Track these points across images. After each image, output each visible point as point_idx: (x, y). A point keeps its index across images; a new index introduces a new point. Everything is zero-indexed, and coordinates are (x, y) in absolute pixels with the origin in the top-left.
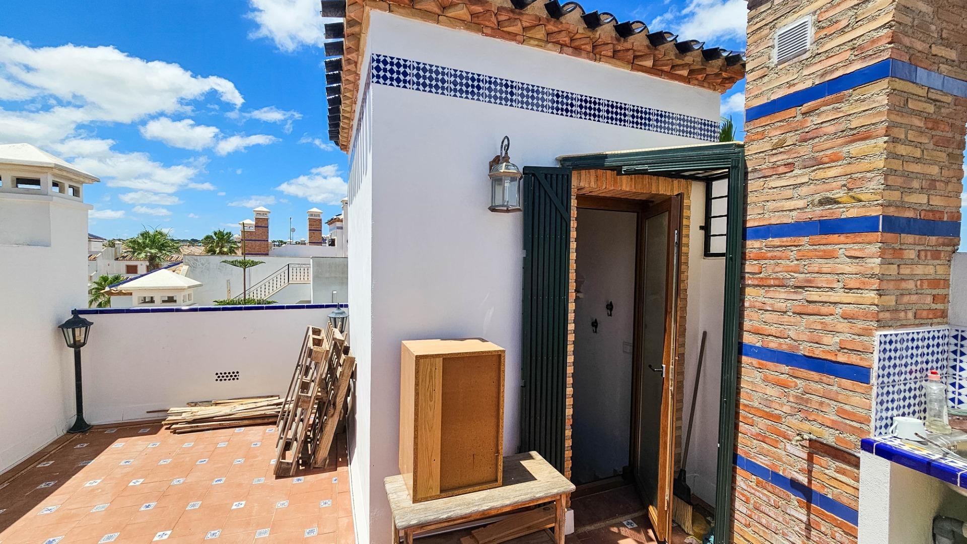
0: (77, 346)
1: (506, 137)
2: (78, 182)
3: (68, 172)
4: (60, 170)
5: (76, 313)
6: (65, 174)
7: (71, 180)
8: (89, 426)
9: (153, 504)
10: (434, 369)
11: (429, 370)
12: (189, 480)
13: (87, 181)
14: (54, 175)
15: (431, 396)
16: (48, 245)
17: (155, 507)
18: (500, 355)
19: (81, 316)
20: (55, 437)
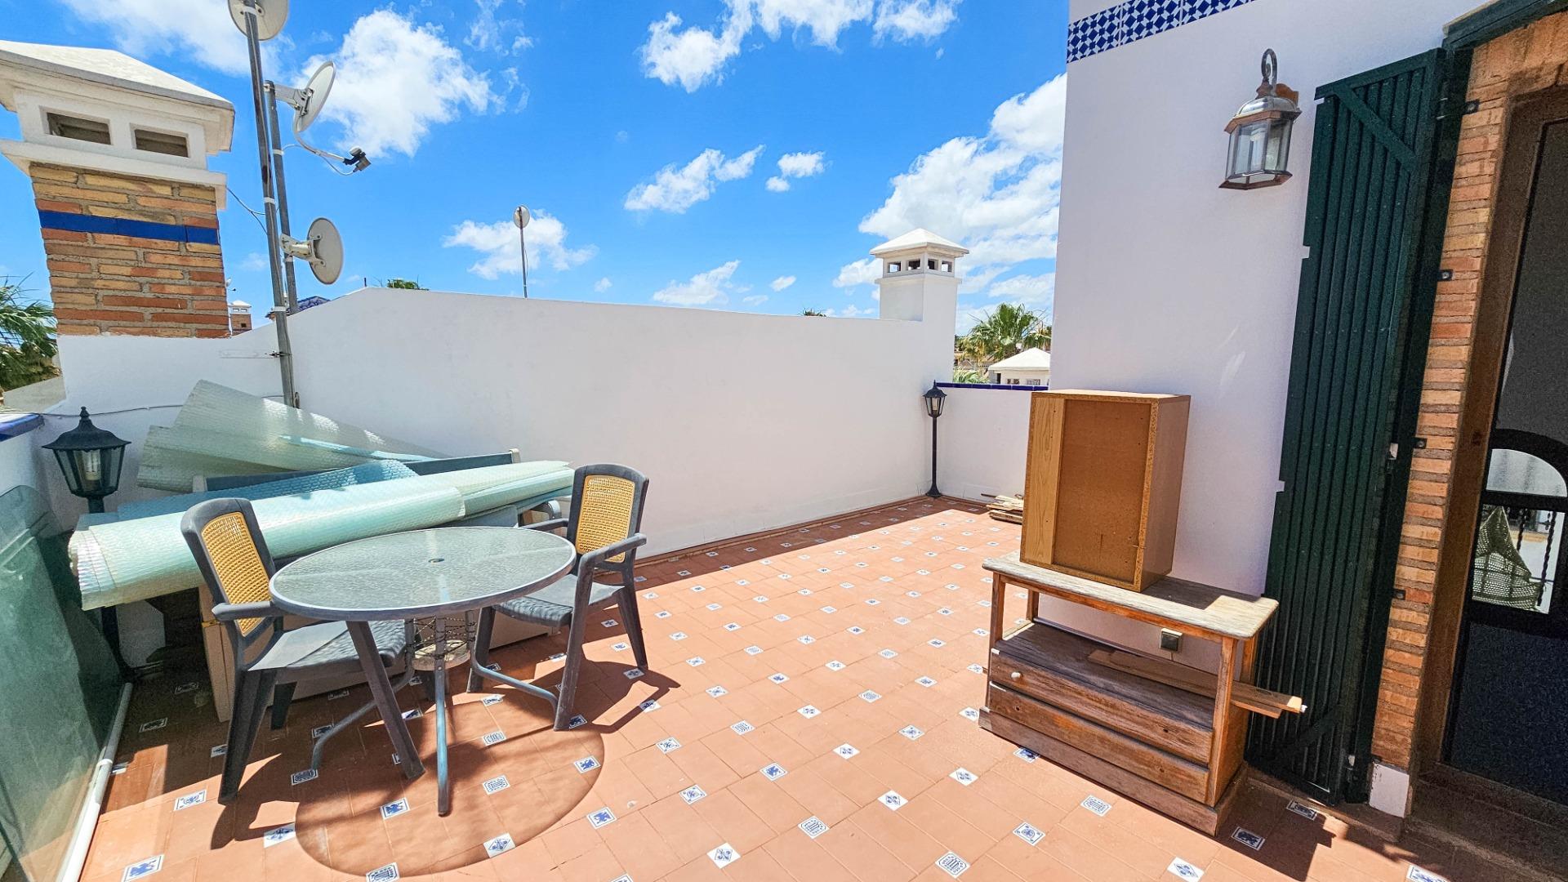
0: (935, 415)
1: (1269, 52)
2: (950, 257)
3: (940, 248)
4: (933, 247)
5: (937, 385)
6: (937, 250)
7: (944, 255)
8: (938, 493)
9: (935, 554)
10: (1052, 411)
11: (1046, 412)
12: (972, 551)
13: (957, 254)
14: (930, 253)
15: (1047, 443)
16: (921, 320)
17: (935, 557)
18: (1150, 405)
19: (939, 388)
20: (916, 494)
